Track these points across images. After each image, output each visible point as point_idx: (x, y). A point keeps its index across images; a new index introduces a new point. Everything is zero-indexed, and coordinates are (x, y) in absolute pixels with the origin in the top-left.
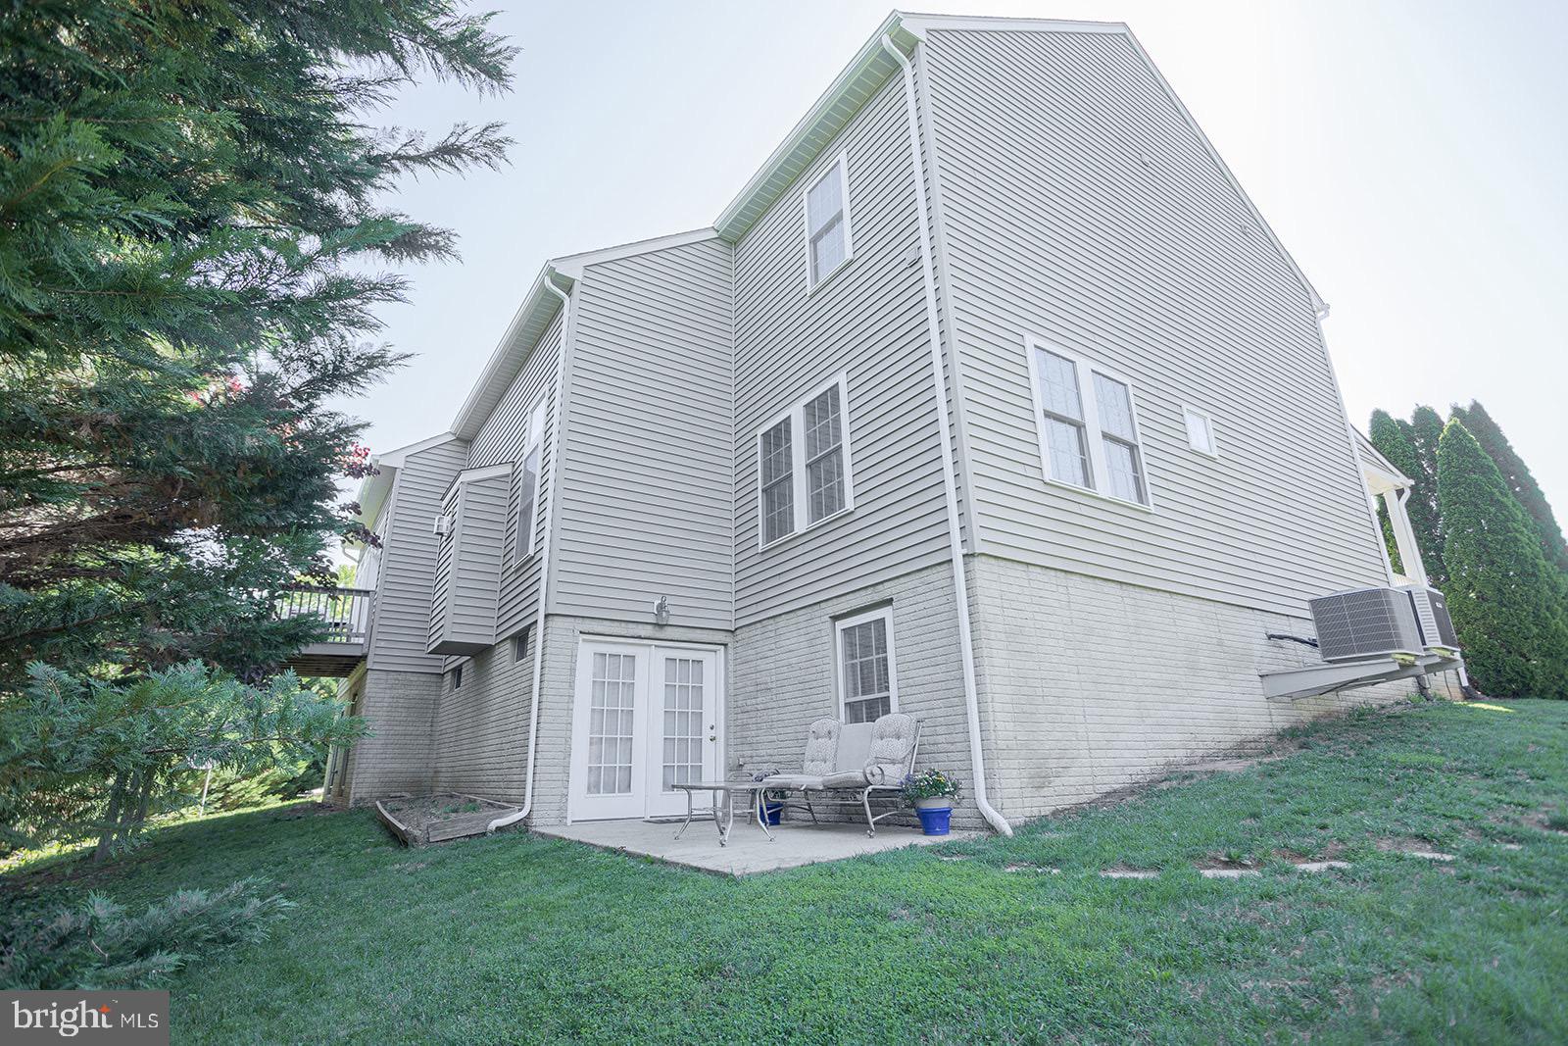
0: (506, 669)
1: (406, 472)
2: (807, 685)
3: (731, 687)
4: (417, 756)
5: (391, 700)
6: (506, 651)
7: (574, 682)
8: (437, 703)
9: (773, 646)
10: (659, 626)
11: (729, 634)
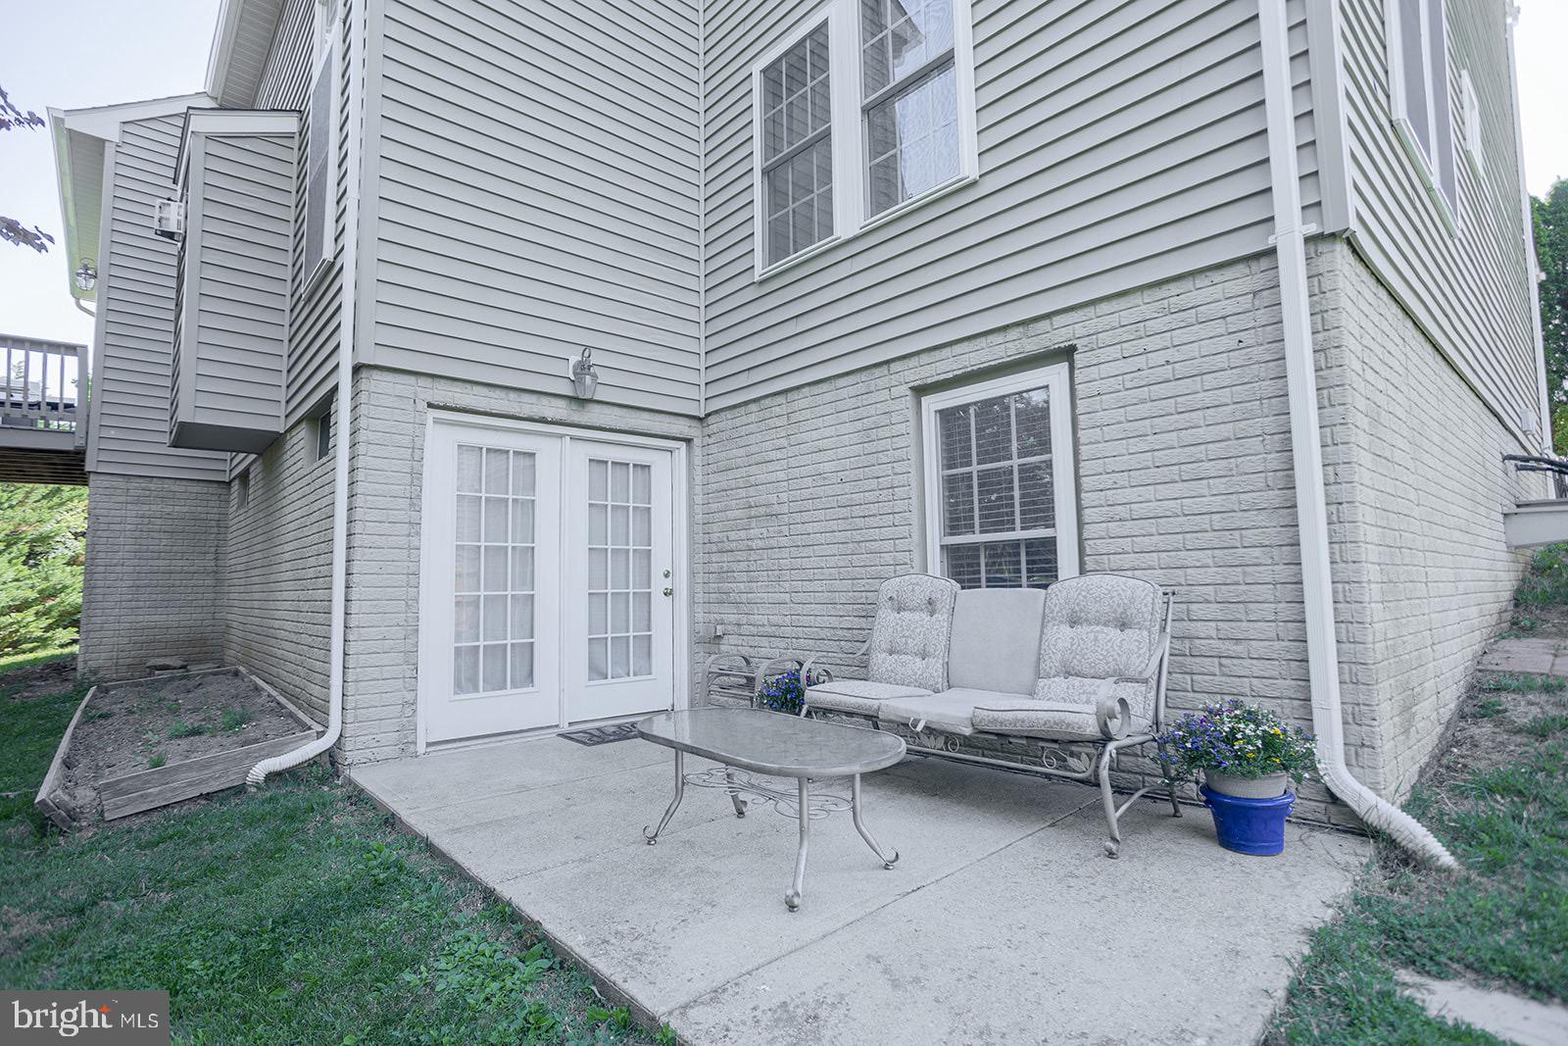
0: (303, 472)
1: (125, 149)
2: (857, 511)
3: (698, 509)
4: (194, 603)
5: (139, 520)
6: (301, 441)
7: (419, 497)
8: (222, 525)
9: (784, 442)
10: (580, 402)
11: (695, 423)
